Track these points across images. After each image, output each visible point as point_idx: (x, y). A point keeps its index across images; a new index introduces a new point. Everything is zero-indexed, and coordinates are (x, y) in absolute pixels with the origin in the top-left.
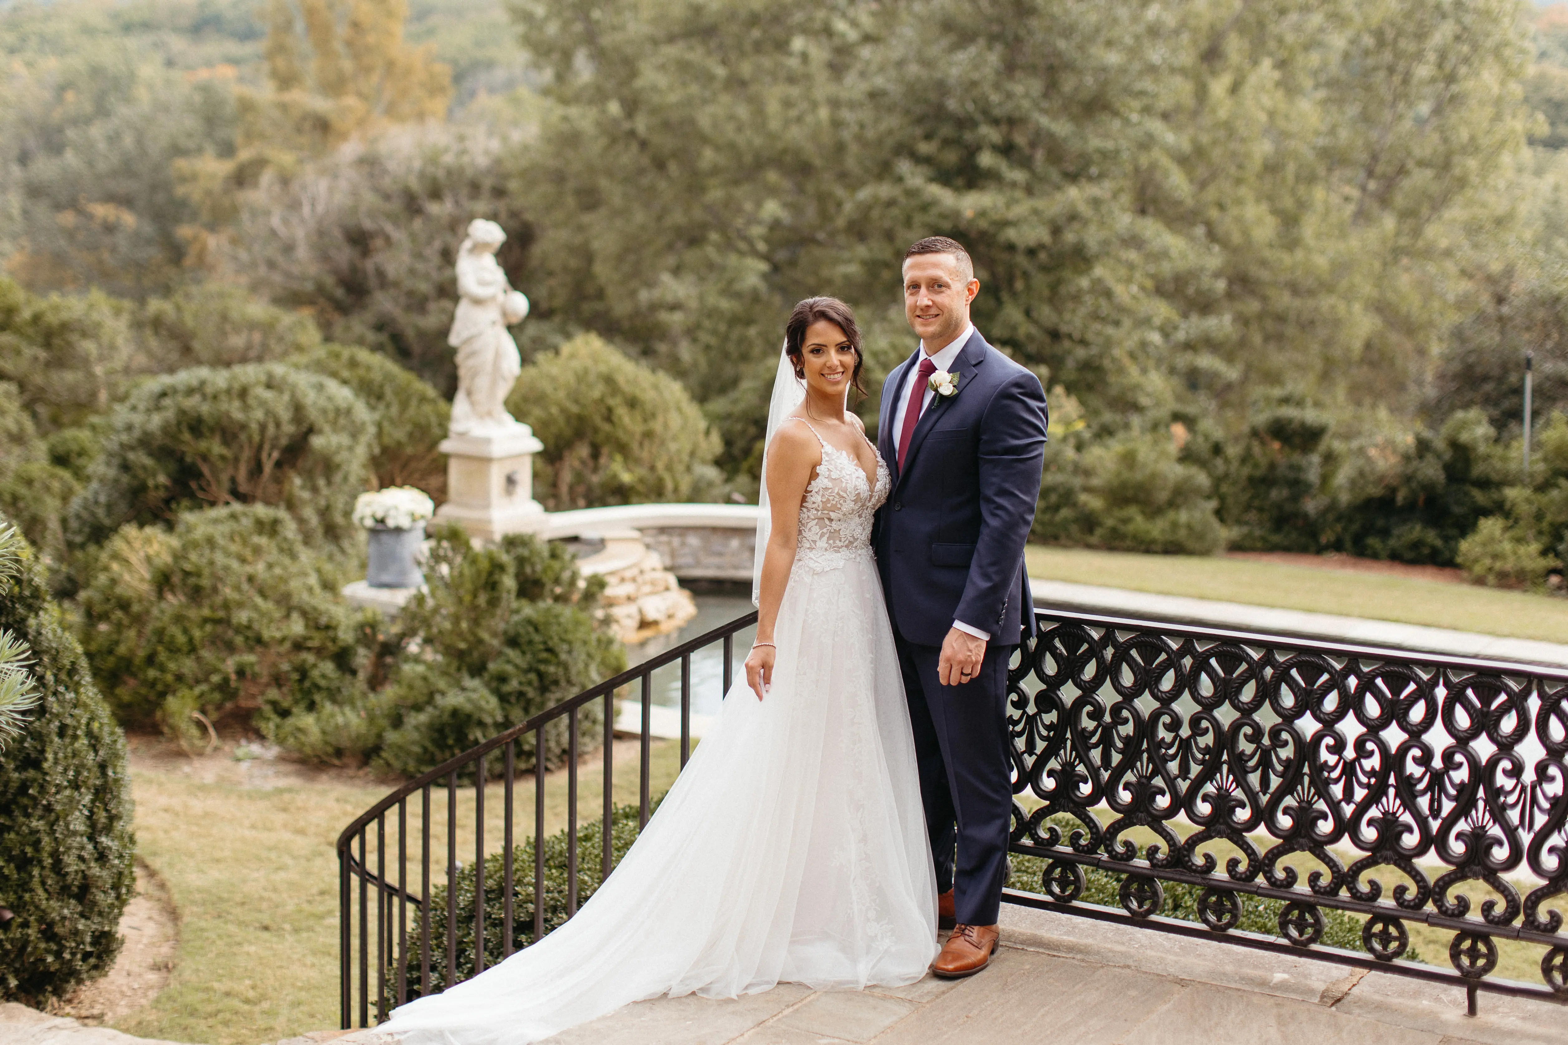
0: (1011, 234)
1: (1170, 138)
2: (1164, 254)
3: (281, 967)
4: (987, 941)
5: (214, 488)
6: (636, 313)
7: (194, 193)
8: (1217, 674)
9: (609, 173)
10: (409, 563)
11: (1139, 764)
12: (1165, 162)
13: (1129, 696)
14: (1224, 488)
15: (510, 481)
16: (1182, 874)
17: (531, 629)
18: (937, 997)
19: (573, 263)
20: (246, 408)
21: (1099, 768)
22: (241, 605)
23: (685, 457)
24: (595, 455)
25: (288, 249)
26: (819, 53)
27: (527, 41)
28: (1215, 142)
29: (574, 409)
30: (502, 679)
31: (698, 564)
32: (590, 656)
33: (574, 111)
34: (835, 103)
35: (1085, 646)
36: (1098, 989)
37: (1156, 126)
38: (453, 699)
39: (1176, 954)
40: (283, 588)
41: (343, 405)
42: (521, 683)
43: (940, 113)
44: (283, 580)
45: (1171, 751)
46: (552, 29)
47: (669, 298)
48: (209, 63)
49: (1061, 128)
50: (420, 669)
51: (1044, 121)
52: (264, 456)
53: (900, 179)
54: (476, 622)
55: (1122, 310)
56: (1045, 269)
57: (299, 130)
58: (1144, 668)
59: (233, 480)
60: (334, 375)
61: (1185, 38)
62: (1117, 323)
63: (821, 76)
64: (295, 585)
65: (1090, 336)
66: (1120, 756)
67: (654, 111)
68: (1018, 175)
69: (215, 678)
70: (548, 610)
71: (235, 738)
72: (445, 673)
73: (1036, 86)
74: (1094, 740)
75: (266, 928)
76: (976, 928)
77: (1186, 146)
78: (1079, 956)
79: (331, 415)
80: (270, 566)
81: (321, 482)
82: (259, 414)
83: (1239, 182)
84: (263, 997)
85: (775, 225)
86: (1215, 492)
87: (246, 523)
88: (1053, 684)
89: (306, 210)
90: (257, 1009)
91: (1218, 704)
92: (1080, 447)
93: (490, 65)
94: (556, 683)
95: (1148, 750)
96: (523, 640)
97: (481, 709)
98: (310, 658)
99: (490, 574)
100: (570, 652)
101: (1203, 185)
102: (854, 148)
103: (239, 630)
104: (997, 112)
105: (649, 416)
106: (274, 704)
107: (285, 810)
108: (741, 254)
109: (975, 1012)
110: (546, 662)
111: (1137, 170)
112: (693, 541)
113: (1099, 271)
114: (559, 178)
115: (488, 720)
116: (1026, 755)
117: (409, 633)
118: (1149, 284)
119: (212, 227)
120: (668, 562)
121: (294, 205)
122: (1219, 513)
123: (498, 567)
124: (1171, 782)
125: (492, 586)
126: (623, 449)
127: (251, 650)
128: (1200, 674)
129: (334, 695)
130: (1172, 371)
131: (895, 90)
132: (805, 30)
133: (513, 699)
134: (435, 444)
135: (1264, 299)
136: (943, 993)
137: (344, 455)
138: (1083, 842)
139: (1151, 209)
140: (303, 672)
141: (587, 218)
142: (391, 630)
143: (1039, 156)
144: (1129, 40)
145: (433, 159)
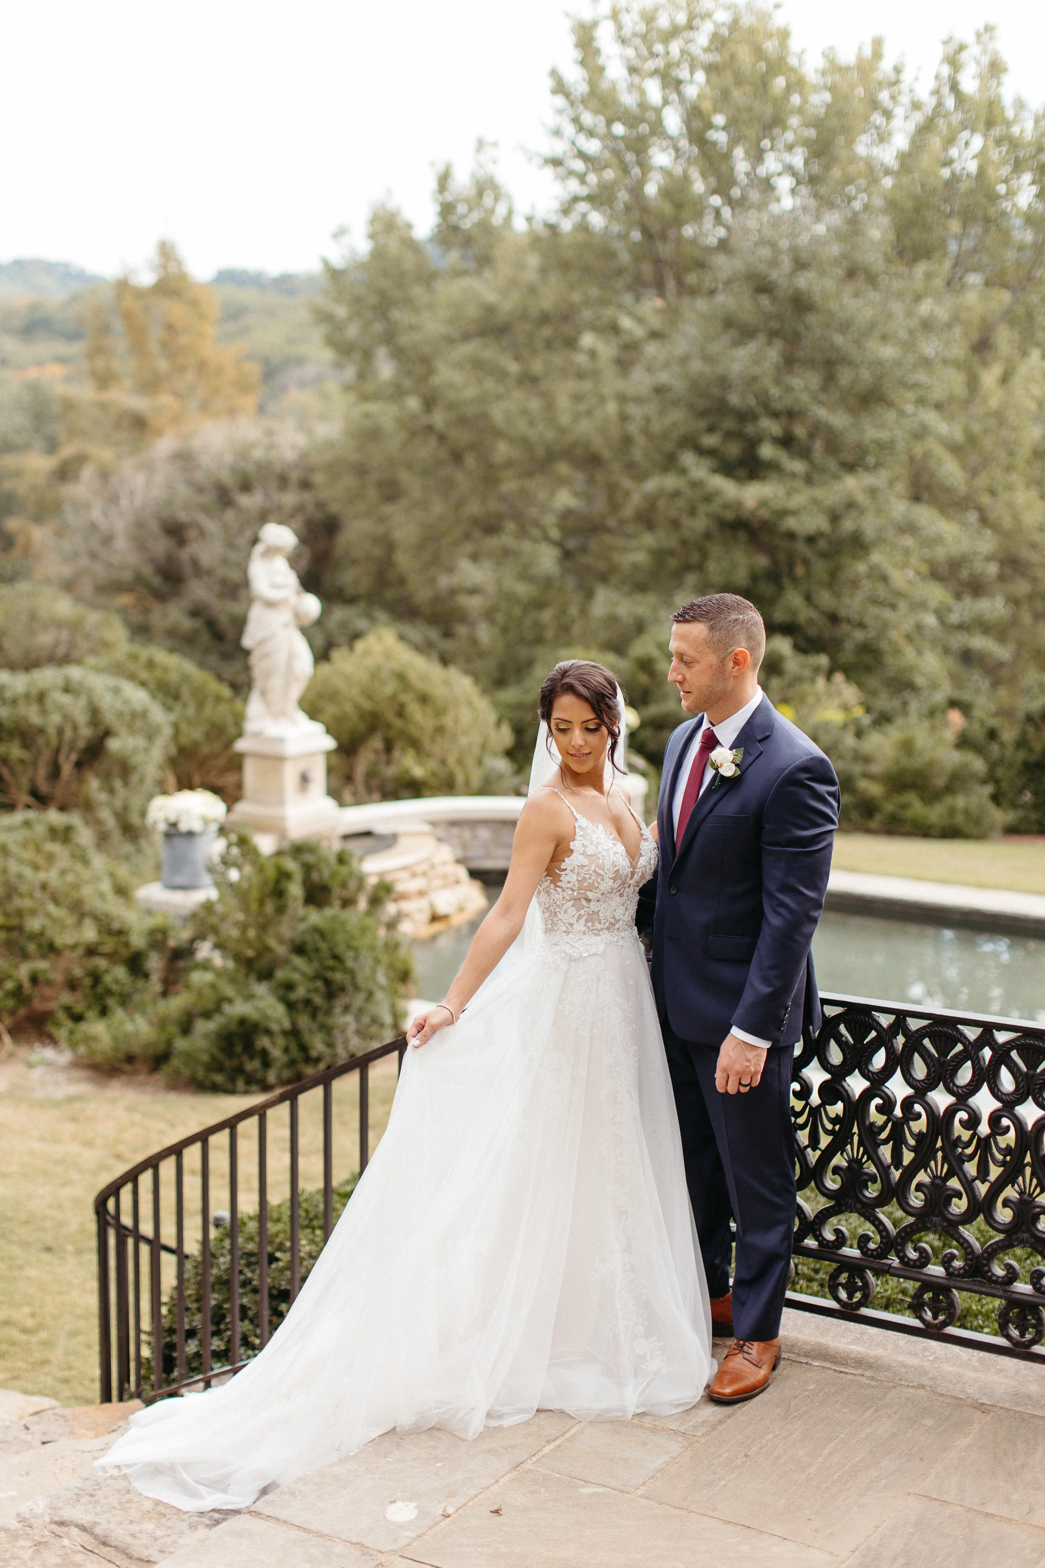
0: (791, 523)
1: (943, 427)
2: (939, 540)
3: (60, 1293)
4: (768, 1358)
5: (13, 790)
6: (437, 599)
7: (21, 487)
8: (1019, 1069)
9: (410, 466)
10: (201, 868)
11: (932, 1163)
12: (939, 450)
13: (921, 1090)
14: (1000, 772)
15: (304, 779)
16: (982, 1284)
17: (317, 937)
18: (714, 1428)
19: (377, 552)
20: (44, 712)
21: (889, 1167)
22: (33, 912)
23: (476, 750)
24: (389, 747)
25: (108, 540)
26: (607, 350)
27: (332, 342)
28: (986, 431)
29: (367, 705)
30: (289, 986)
31: (488, 856)
32: (377, 961)
33: (373, 407)
34: (622, 399)
35: (873, 1034)
36: (890, 1417)
37: (930, 417)
38: (239, 1008)
39: (975, 1369)
40: (75, 895)
41: (138, 707)
42: (308, 991)
43: (721, 408)
44: (76, 887)
45: (969, 1151)
46: (353, 331)
47: (469, 584)
48: (39, 363)
49: (839, 420)
50: (208, 977)
51: (822, 413)
52: (62, 758)
53: (683, 471)
54: (263, 928)
55: (899, 594)
56: (824, 555)
57: (117, 426)
58: (938, 1059)
59: (33, 782)
60: (132, 677)
61: (958, 331)
62: (893, 606)
63: (609, 371)
64: (87, 892)
65: (868, 620)
66: (912, 1155)
67: (452, 406)
68: (797, 466)
69: (9, 985)
70: (334, 918)
71: (30, 1043)
72: (233, 980)
73: (814, 380)
74: (884, 1135)
75: (49, 1249)
76: (756, 1344)
77: (958, 436)
78: (868, 1373)
79: (128, 718)
80: (63, 873)
81: (118, 784)
82: (56, 719)
83: (1009, 468)
84: (41, 1327)
85: (567, 514)
86: (991, 777)
87: (40, 830)
88: (839, 1074)
89: (124, 503)
90: (34, 1339)
91: (1021, 1101)
92: (859, 734)
93: (300, 361)
94: (343, 989)
95: (942, 1149)
96: (310, 947)
97: (266, 1017)
98: (102, 963)
99: (278, 882)
100: (356, 958)
101: (974, 472)
102: (641, 441)
103: (33, 937)
104: (778, 406)
105: (440, 712)
106: (68, 1010)
107: (74, 1119)
108: (535, 541)
109: (755, 1448)
110: (332, 969)
111: (912, 459)
112: (484, 833)
113: (876, 557)
114: (361, 470)
115: (275, 1027)
116: (809, 1150)
117: (200, 936)
118: (924, 568)
119: (38, 518)
120: (459, 853)
121: (114, 499)
122: (996, 798)
123: (284, 875)
124: (968, 1184)
125: (278, 893)
126: (415, 744)
127: (44, 956)
128: (1000, 1068)
129: (125, 1000)
130: (946, 651)
131: (679, 386)
132: (595, 328)
133: (300, 1006)
134: (229, 743)
135: (1034, 580)
136: (720, 1422)
137: (137, 759)
138: (872, 1246)
139: (926, 497)
140: (96, 977)
141: (388, 509)
142: (181, 935)
143: (818, 446)
144: (903, 334)
145: (243, 453)
